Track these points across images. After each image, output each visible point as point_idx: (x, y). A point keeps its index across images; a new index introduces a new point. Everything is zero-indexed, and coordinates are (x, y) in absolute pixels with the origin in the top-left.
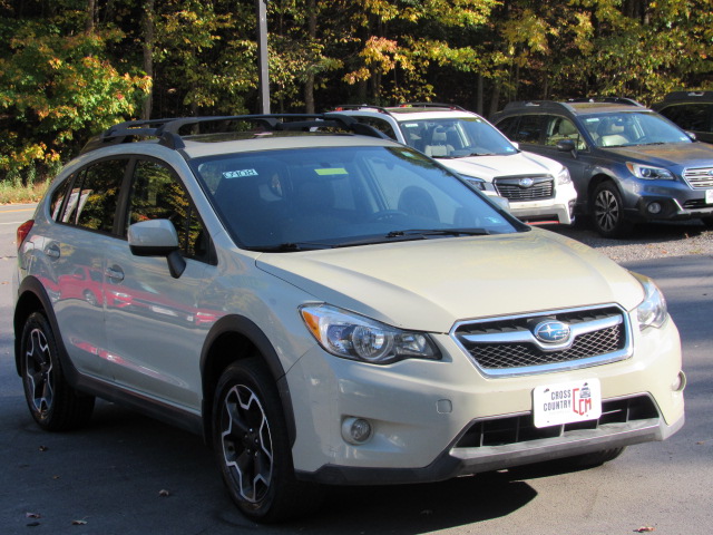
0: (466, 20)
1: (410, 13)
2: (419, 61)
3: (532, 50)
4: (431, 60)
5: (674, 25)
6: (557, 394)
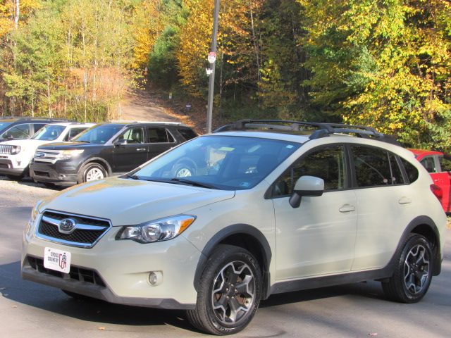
6: (53, 254)
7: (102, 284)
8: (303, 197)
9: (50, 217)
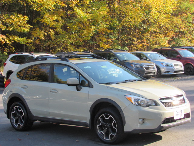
0: (24, 30)
1: (9, 28)
2: (11, 41)
3: (40, 39)
4: (14, 41)
5: (74, 33)
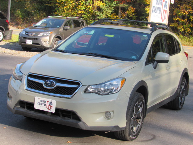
6: (42, 101)
7: (78, 119)
8: (159, 64)
9: (33, 78)
